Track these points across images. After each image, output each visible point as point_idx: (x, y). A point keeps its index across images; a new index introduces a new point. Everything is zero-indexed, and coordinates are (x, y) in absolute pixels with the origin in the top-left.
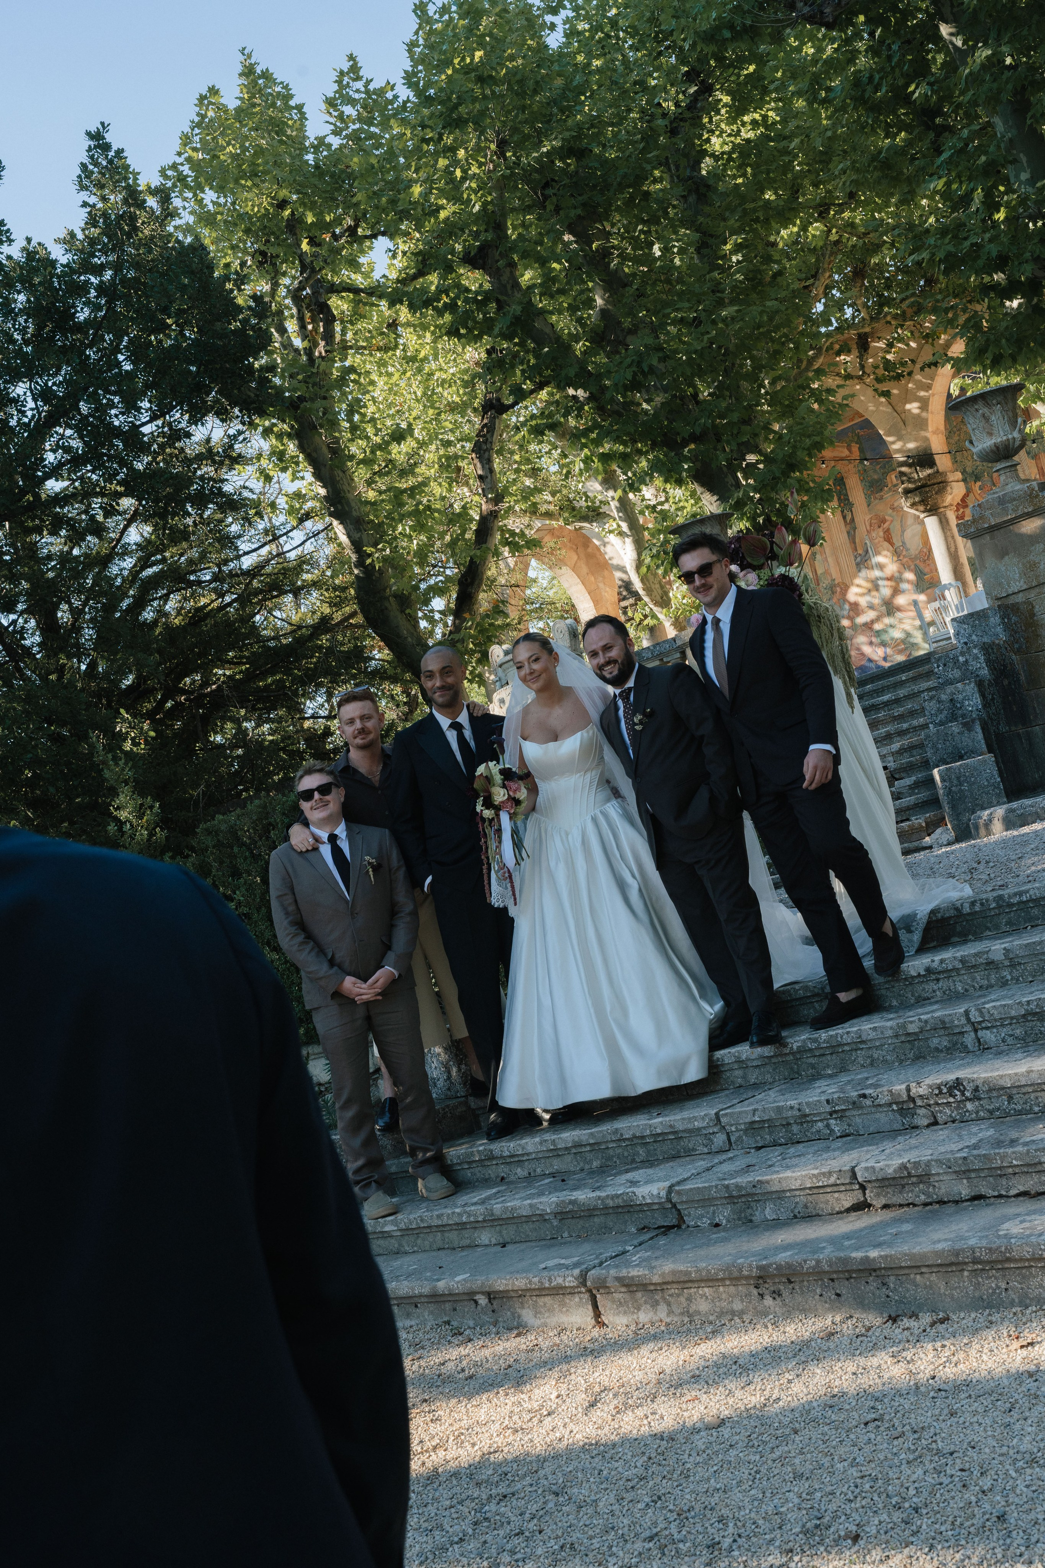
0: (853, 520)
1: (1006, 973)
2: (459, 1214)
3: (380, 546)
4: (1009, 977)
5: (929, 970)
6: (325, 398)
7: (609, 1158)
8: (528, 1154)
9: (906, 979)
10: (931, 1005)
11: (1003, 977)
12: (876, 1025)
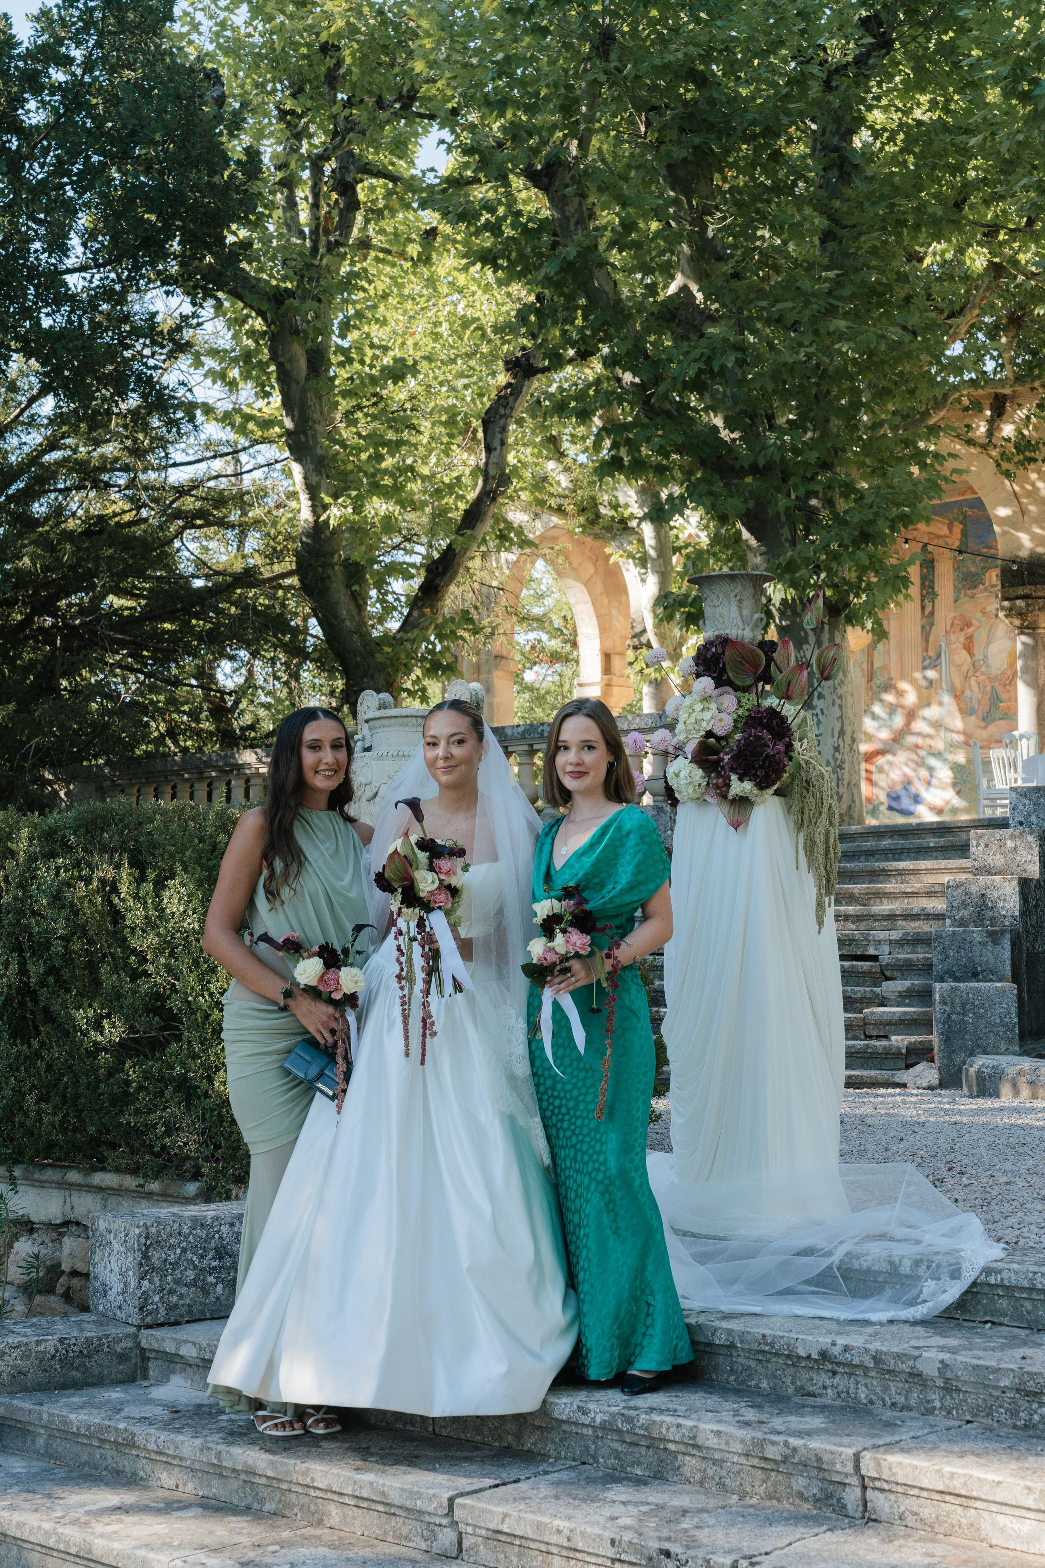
0: (932, 613)
1: (935, 1397)
2: (46, 1532)
3: (340, 501)
4: (938, 1404)
5: (824, 1355)
6: (319, 301)
7: (290, 1506)
8: (181, 1459)
9: (788, 1356)
10: (813, 1414)
11: (928, 1402)
12: (721, 1428)
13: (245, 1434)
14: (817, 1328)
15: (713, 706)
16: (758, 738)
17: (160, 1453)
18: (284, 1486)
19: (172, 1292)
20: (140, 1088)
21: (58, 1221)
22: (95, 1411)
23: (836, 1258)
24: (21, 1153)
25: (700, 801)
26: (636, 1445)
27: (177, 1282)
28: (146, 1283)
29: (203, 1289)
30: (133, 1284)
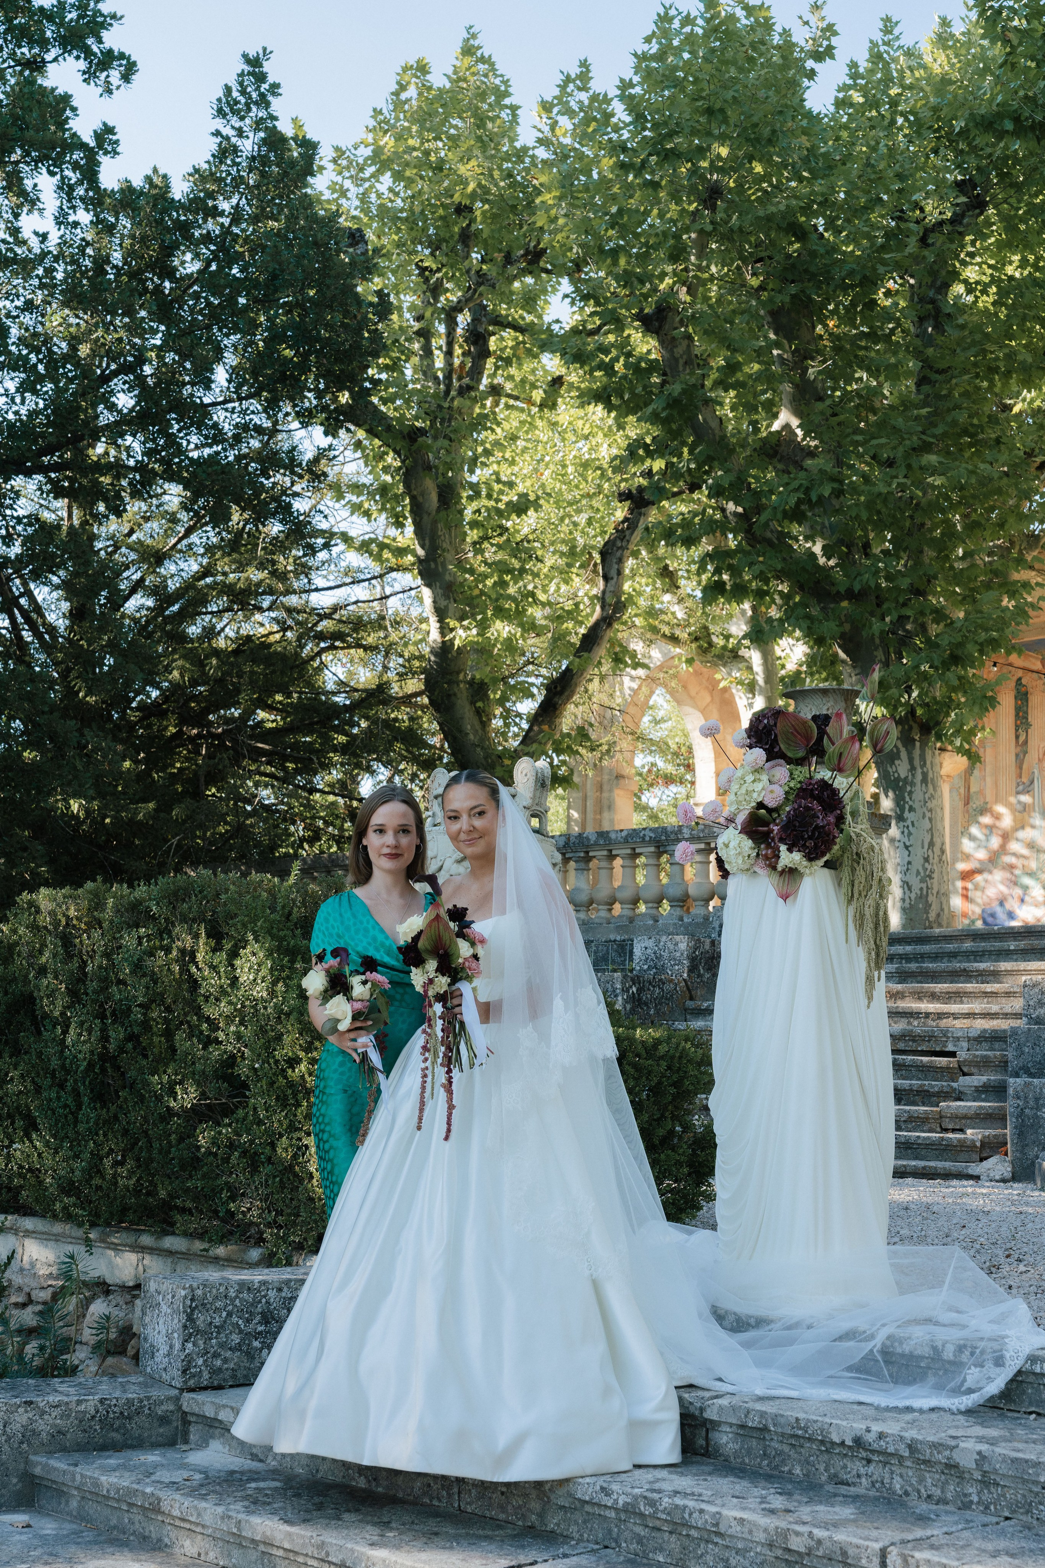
0: (1026, 742)
1: (972, 1490)
3: (465, 623)
4: (975, 1498)
5: (858, 1442)
6: (451, 440)
8: (203, 1526)
9: (822, 1442)
10: (844, 1504)
11: (965, 1495)
12: (745, 1515)
13: (269, 1504)
14: (853, 1413)
15: (765, 778)
16: (807, 809)
17: (183, 1520)
18: (301, 1559)
19: (216, 1355)
20: (209, 1153)
21: (131, 1284)
22: (127, 1474)
23: (877, 1342)
24: (98, 1215)
25: (749, 871)
26: (659, 1530)
27: (222, 1345)
28: (190, 1345)
29: (248, 1353)
30: (177, 1346)
